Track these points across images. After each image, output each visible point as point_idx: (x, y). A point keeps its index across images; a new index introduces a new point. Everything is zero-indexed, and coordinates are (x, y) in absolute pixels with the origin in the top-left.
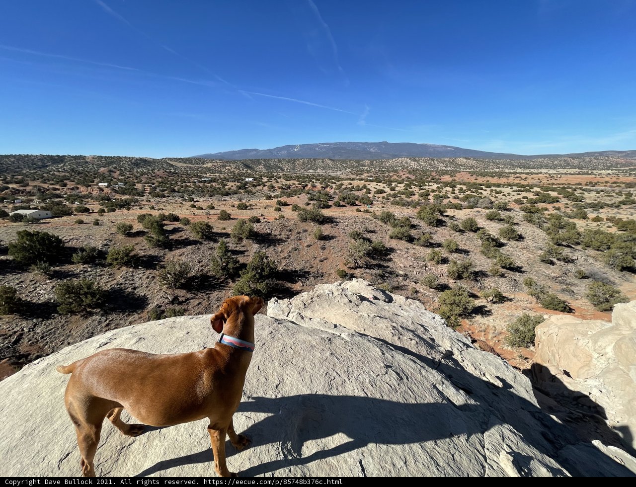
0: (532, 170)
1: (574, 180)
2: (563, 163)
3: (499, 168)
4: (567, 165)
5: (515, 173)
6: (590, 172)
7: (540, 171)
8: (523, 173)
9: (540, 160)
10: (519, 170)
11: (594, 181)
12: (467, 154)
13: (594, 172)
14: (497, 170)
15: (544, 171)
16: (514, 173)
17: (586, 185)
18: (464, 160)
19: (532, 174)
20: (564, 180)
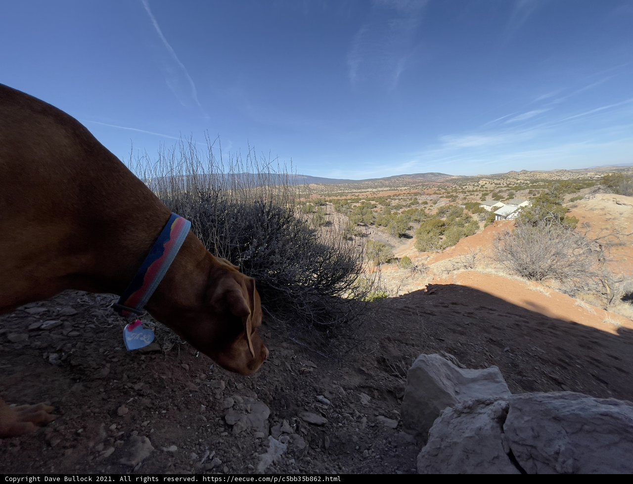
0: (363, 190)
1: (386, 194)
2: (380, 184)
3: (341, 190)
4: (383, 186)
5: (352, 192)
6: (395, 189)
7: (367, 190)
8: (356, 192)
9: (367, 183)
10: (355, 191)
11: (398, 194)
12: (317, 180)
13: (398, 188)
14: (340, 192)
15: (370, 190)
16: (350, 193)
17: (393, 196)
18: (316, 185)
19: (362, 192)
20: (381, 195)
